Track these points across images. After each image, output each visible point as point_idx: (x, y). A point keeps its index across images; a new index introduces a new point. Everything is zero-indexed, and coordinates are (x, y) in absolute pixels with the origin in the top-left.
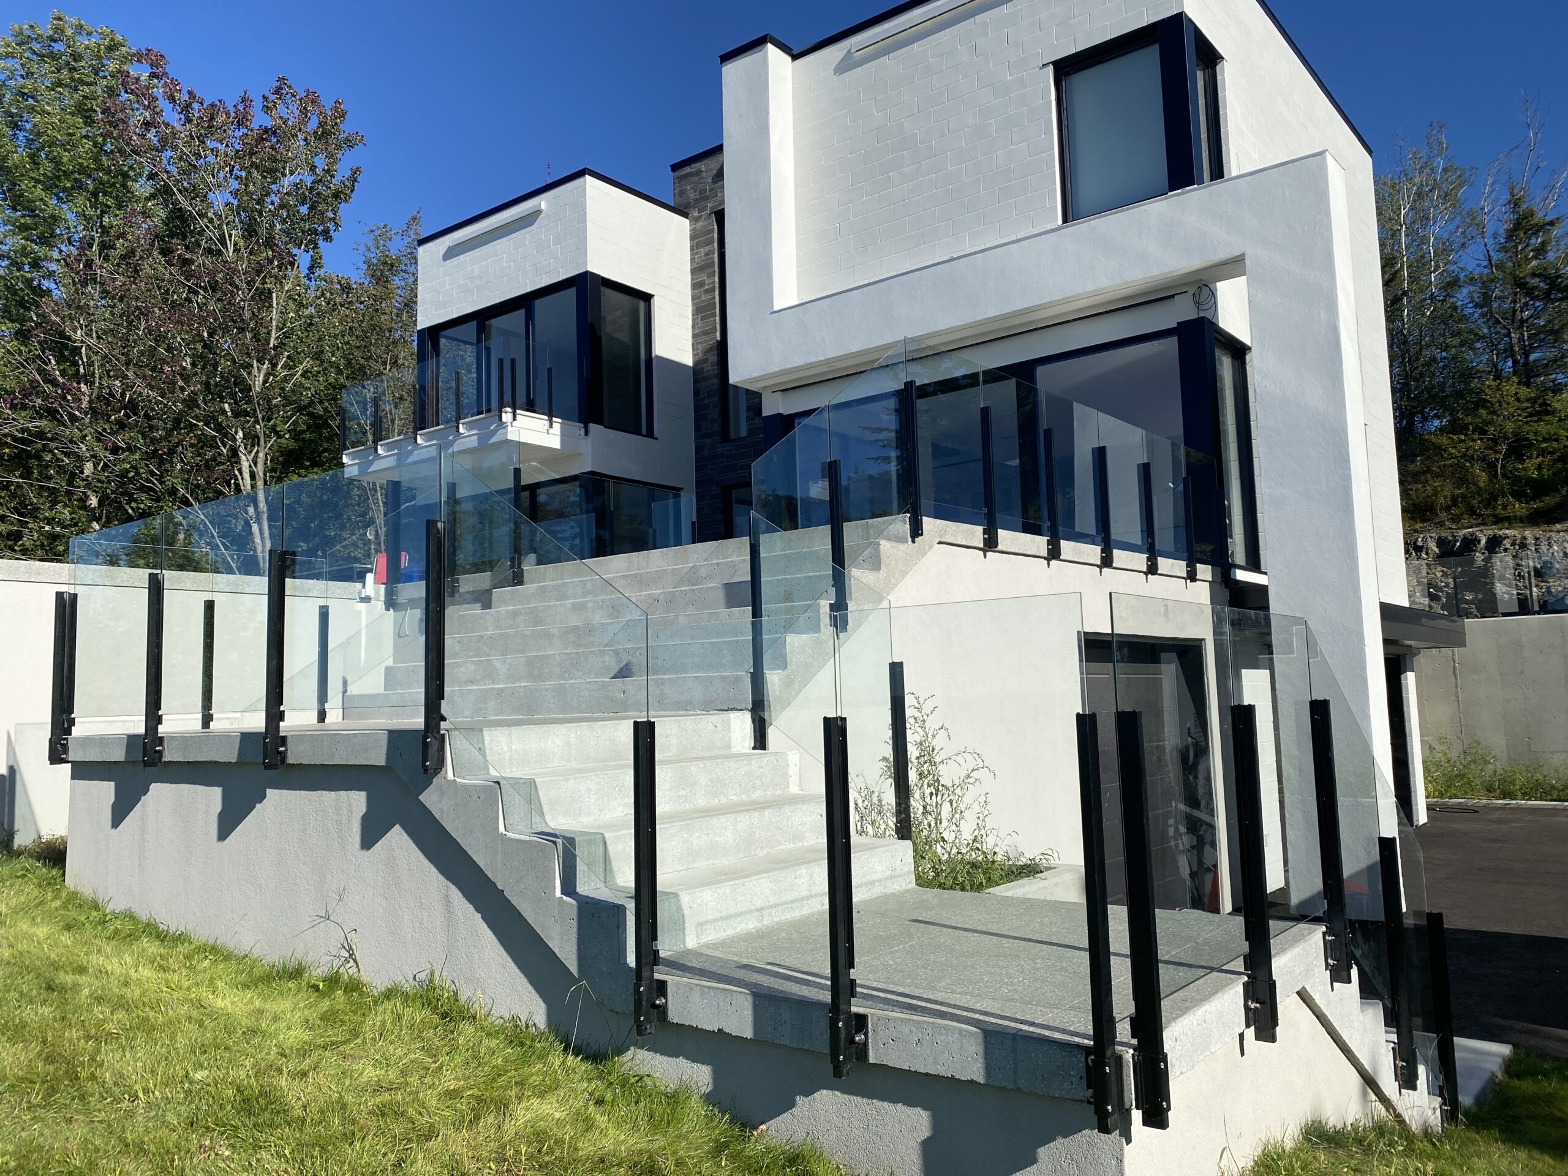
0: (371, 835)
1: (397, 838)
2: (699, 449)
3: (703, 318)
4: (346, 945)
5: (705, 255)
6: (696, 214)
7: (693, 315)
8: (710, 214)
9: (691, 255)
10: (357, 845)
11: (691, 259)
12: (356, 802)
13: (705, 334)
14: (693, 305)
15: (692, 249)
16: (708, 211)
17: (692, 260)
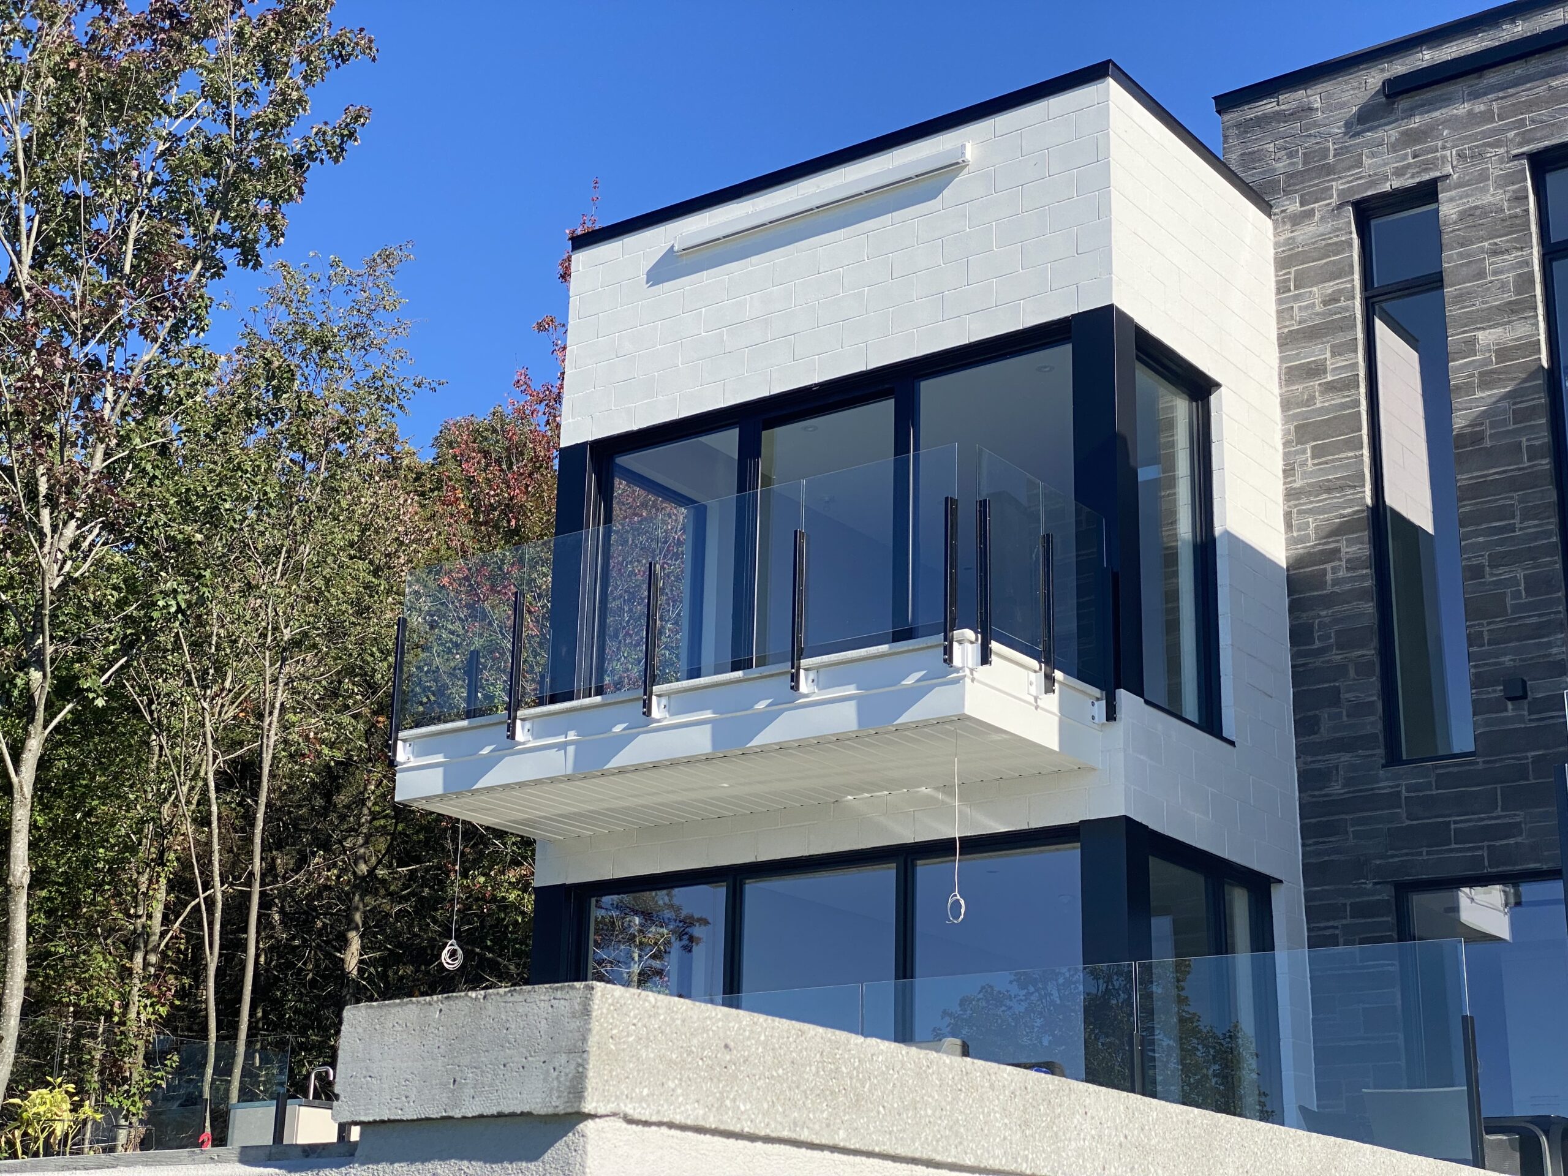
2: (1308, 780)
3: (1318, 452)
5: (1325, 303)
6: (1295, 207)
7: (1286, 444)
8: (1340, 206)
9: (1280, 302)
11: (1280, 313)
13: (1329, 490)
14: (1287, 420)
15: (1282, 287)
16: (1335, 200)
17: (1282, 315)
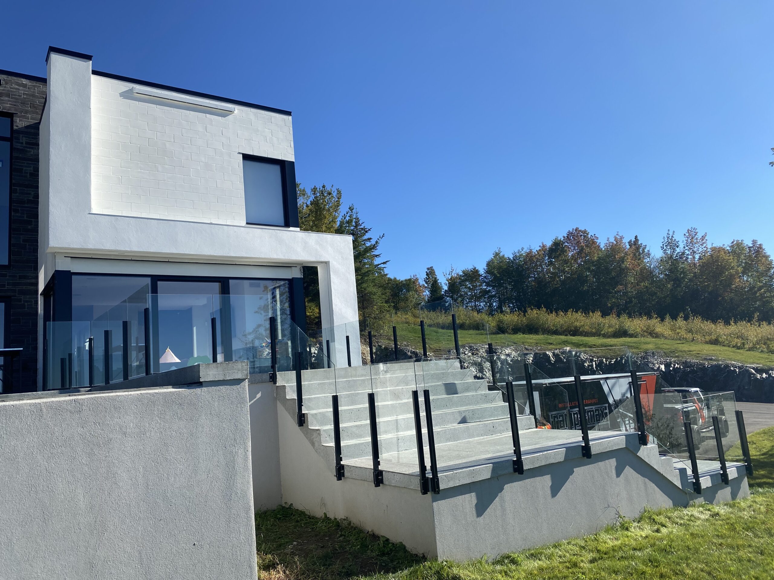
0: (619, 472)
1: (628, 470)
4: (617, 513)
10: (615, 476)
12: (613, 462)
